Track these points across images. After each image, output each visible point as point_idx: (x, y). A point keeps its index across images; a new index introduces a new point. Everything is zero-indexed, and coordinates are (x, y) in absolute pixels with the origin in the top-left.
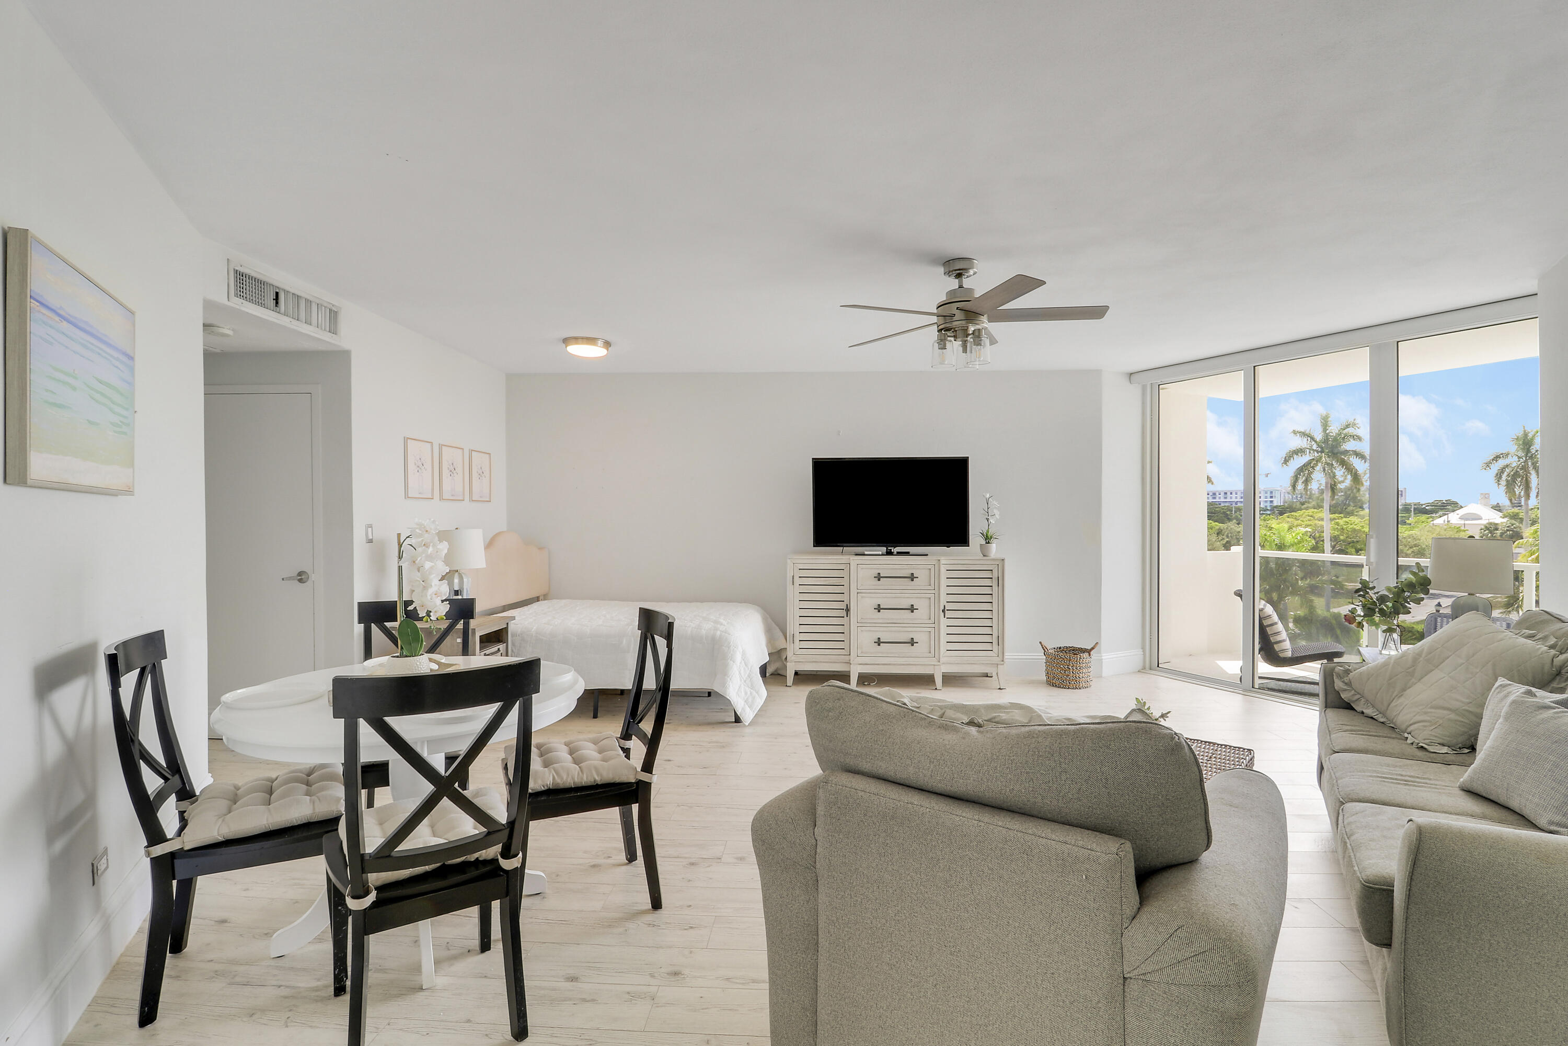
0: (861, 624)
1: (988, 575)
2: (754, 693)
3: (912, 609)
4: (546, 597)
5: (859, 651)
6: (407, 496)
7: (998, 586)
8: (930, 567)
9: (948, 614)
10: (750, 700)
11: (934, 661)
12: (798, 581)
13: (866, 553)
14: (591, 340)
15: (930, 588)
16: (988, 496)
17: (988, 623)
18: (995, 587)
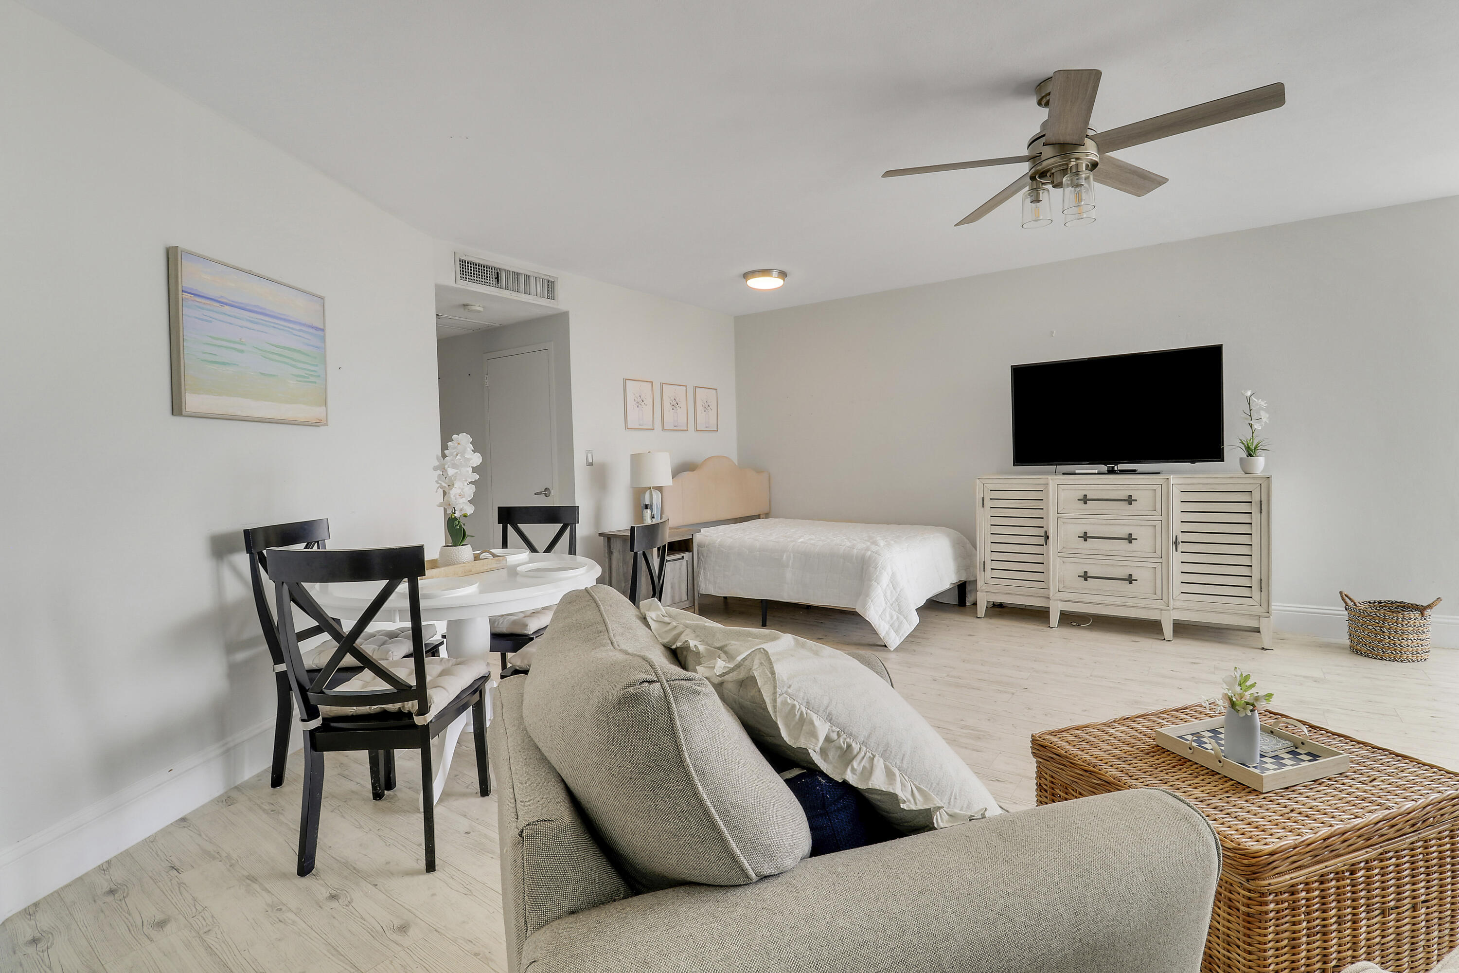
0: (1063, 554)
1: (1245, 497)
2: (902, 618)
3: (1130, 539)
4: (767, 516)
5: (1061, 586)
6: (626, 428)
7: (1261, 512)
8: (1155, 487)
9: (1181, 547)
10: (896, 624)
11: (1160, 605)
12: (989, 503)
13: (1077, 472)
14: (766, 272)
15: (1154, 513)
16: (1249, 393)
17: (1245, 561)
18: (1256, 515)
